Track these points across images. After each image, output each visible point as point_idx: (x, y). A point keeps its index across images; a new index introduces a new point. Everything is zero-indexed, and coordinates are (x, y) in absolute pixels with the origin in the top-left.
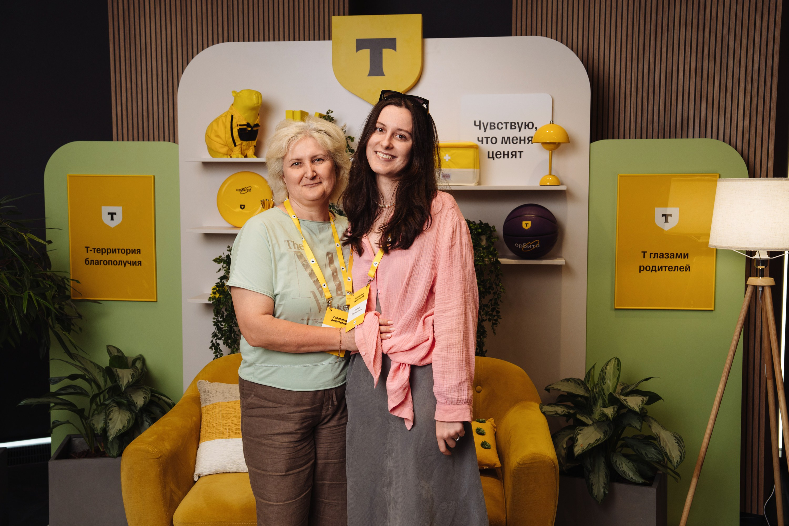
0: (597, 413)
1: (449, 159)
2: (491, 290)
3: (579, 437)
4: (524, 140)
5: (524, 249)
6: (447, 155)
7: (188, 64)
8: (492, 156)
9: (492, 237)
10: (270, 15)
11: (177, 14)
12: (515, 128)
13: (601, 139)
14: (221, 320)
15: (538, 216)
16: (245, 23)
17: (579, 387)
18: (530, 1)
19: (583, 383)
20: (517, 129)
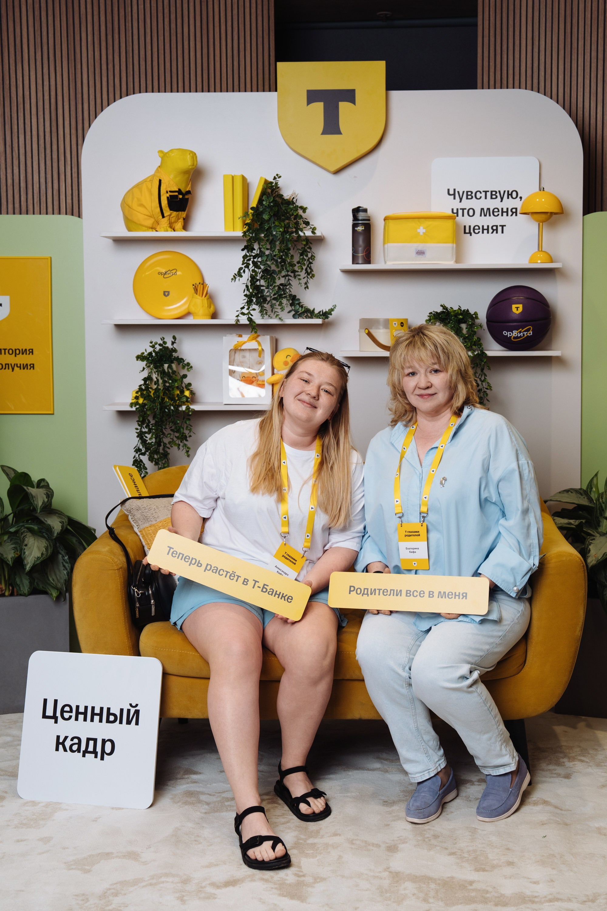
0: (604, 526)
1: (423, 233)
3: (591, 547)
4: (507, 212)
5: (514, 338)
6: (421, 228)
7: (96, 117)
8: (469, 231)
9: (474, 326)
11: (63, 60)
12: (497, 197)
13: (595, 211)
14: (146, 430)
15: (530, 299)
16: (148, 73)
17: (582, 497)
18: (500, 51)
19: (585, 493)
20: (499, 198)
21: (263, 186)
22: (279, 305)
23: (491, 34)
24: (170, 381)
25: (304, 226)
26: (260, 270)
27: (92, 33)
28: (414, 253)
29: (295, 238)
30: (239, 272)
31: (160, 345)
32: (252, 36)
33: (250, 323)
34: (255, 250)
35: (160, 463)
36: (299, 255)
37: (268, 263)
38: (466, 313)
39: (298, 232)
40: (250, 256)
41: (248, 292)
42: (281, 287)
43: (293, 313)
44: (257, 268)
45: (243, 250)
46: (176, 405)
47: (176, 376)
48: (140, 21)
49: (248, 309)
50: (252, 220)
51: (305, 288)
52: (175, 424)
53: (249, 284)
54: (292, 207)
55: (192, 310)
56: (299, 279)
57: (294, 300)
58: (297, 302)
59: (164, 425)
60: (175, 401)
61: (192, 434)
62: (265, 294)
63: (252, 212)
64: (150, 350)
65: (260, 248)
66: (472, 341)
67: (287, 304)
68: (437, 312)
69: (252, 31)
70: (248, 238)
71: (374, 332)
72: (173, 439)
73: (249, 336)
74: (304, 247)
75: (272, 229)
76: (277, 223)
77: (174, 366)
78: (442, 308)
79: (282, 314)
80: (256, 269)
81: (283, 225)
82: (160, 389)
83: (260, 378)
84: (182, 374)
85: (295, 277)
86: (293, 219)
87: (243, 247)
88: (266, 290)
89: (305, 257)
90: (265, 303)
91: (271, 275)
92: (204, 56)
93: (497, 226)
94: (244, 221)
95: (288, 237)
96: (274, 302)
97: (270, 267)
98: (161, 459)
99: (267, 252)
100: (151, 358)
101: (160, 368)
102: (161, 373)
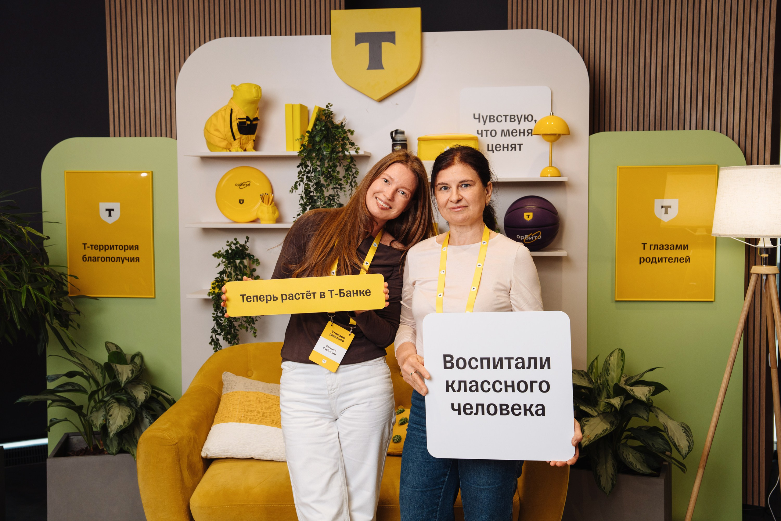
0: (602, 404)
4: (524, 133)
5: (526, 241)
7: (185, 60)
8: (492, 149)
12: (515, 120)
13: (599, 132)
14: (221, 315)
15: (540, 208)
16: (242, 21)
20: (517, 121)
21: (317, 113)
24: (241, 275)
25: (350, 146)
26: (312, 184)
29: (341, 157)
30: (295, 185)
31: (235, 244)
34: (309, 166)
35: (232, 341)
36: (345, 170)
37: (321, 178)
39: (344, 152)
40: (304, 172)
41: (303, 202)
42: (331, 198)
44: (310, 182)
45: (298, 167)
50: (307, 141)
53: (304, 196)
54: (340, 130)
55: (260, 215)
56: (345, 191)
62: (317, 203)
63: (308, 135)
64: (226, 248)
65: (312, 165)
70: (303, 157)
72: (241, 323)
74: (348, 164)
75: (323, 149)
76: (324, 145)
81: (332, 146)
84: (252, 268)
85: (341, 189)
86: (341, 140)
87: (299, 164)
88: (318, 200)
89: (350, 173)
91: (321, 187)
93: (515, 145)
94: (301, 142)
95: (335, 156)
97: (321, 181)
98: (233, 339)
99: (319, 169)
100: (228, 255)
101: (233, 264)
102: (234, 267)
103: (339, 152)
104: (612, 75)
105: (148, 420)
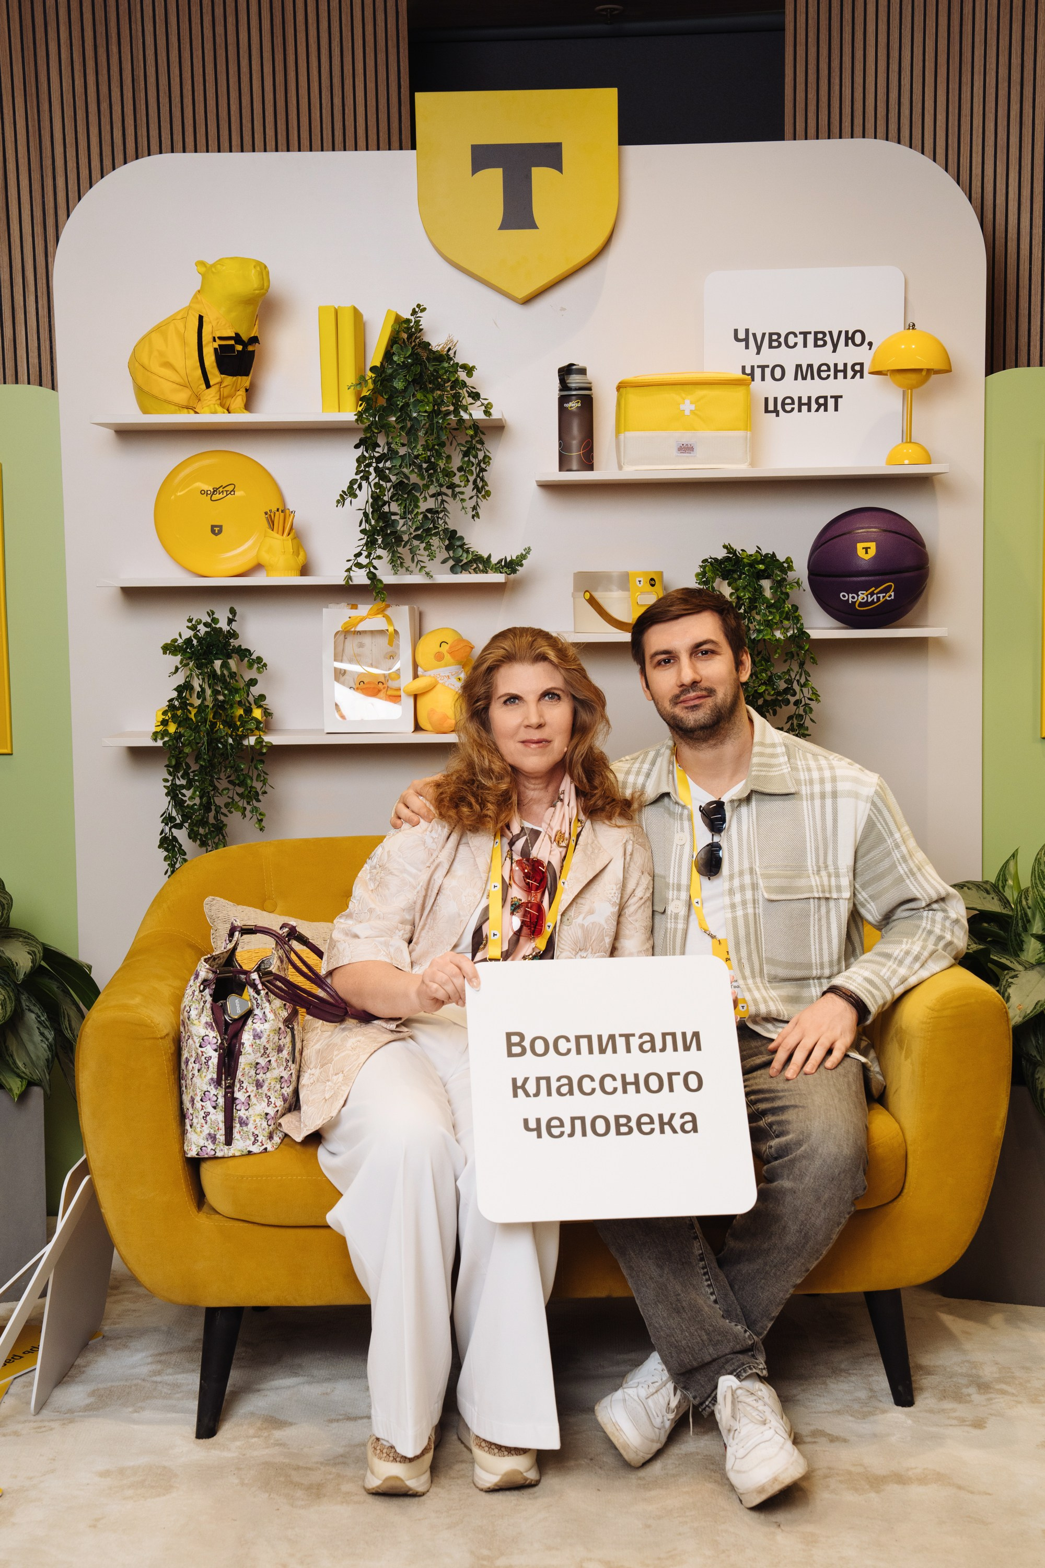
0: (1030, 951)
1: (691, 411)
2: (789, 697)
3: (1010, 990)
4: (845, 371)
5: (861, 604)
7: (79, 199)
8: (774, 407)
9: (785, 583)
10: (231, 103)
12: (825, 344)
13: (1006, 368)
14: (184, 782)
15: (890, 531)
17: (989, 897)
18: (826, 72)
19: (995, 889)
20: (829, 346)
21: (392, 326)
22: (425, 549)
23: (810, 40)
24: (226, 692)
25: (470, 400)
26: (389, 485)
27: (69, 42)
28: (674, 452)
29: (454, 425)
30: (351, 487)
31: (206, 625)
32: (367, 49)
33: (372, 582)
34: (379, 446)
35: (210, 842)
36: (461, 456)
37: (405, 470)
38: (771, 560)
39: (460, 413)
40: (371, 458)
41: (367, 525)
42: (429, 515)
43: (451, 563)
44: (383, 481)
45: (357, 447)
46: (237, 735)
47: (237, 681)
48: (157, 21)
49: (366, 557)
50: (373, 390)
51: (473, 517)
52: (236, 771)
53: (369, 510)
54: (446, 365)
55: (265, 558)
56: (462, 500)
57: (453, 540)
58: (458, 543)
59: (215, 773)
60: (236, 728)
61: (267, 788)
62: (398, 528)
63: (373, 375)
64: (188, 634)
65: (388, 444)
66: (783, 612)
67: (439, 547)
68: (716, 559)
69: (367, 39)
70: (367, 425)
71: (599, 596)
72: (232, 798)
73: (370, 607)
74: (470, 439)
75: (411, 407)
76: (419, 396)
77: (232, 663)
78: (725, 551)
79: (430, 566)
80: (381, 482)
81: (431, 399)
82: (208, 706)
83: (391, 684)
84: (247, 679)
85: (454, 496)
86: (449, 389)
87: (357, 442)
88: (401, 522)
89: (472, 459)
90: (398, 546)
91: (409, 493)
92: (277, 88)
94: (358, 393)
95: (441, 421)
96: (416, 543)
97: (408, 478)
98: (211, 835)
99: (402, 451)
100: (190, 649)
101: (207, 668)
102: (209, 676)
103: (448, 413)
104: (1022, 246)
105: (33, 1016)
